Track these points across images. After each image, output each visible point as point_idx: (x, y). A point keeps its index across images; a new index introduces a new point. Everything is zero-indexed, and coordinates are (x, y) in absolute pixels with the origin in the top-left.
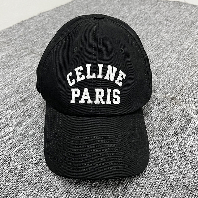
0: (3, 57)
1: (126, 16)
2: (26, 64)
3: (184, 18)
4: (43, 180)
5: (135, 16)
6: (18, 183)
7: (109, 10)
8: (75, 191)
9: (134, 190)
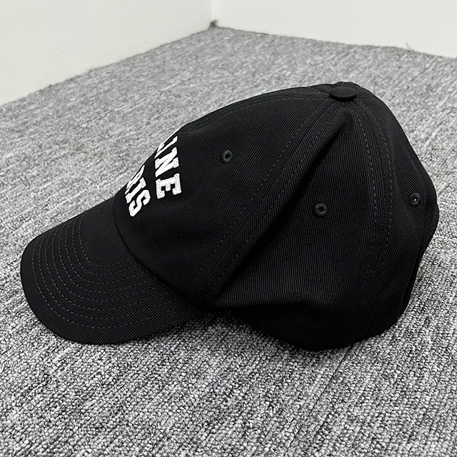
0: (11, 161)
1: (284, 75)
2: (67, 175)
3: (410, 79)
4: (130, 419)
5: (304, 76)
6: (71, 430)
7: (245, 65)
8: (209, 440)
9: (345, 431)
